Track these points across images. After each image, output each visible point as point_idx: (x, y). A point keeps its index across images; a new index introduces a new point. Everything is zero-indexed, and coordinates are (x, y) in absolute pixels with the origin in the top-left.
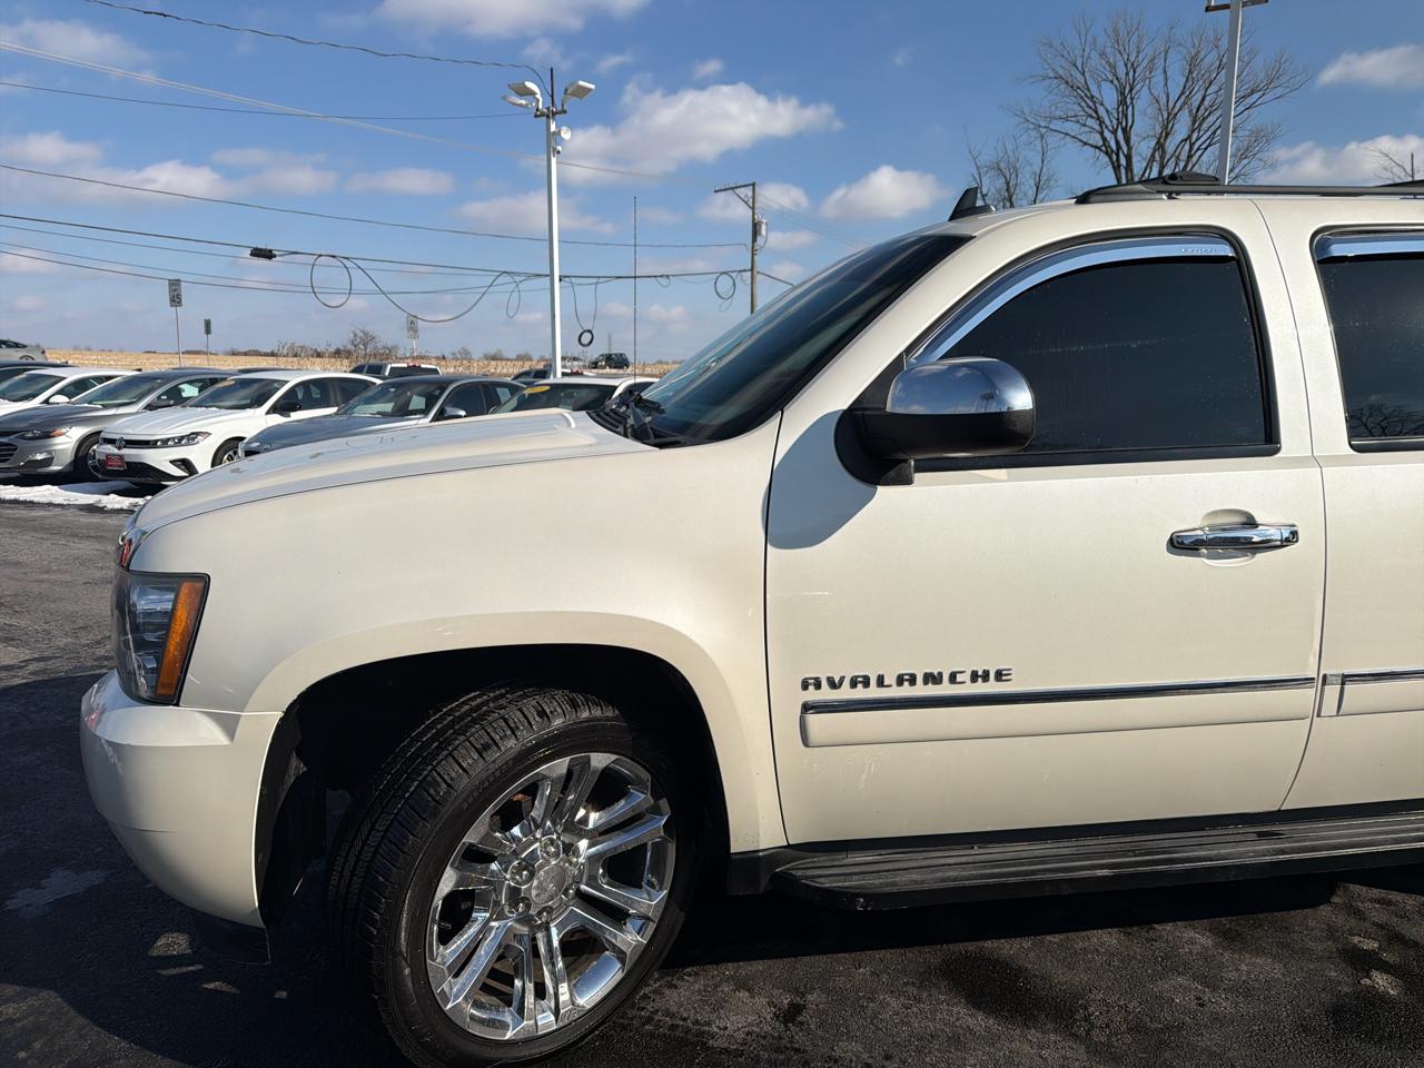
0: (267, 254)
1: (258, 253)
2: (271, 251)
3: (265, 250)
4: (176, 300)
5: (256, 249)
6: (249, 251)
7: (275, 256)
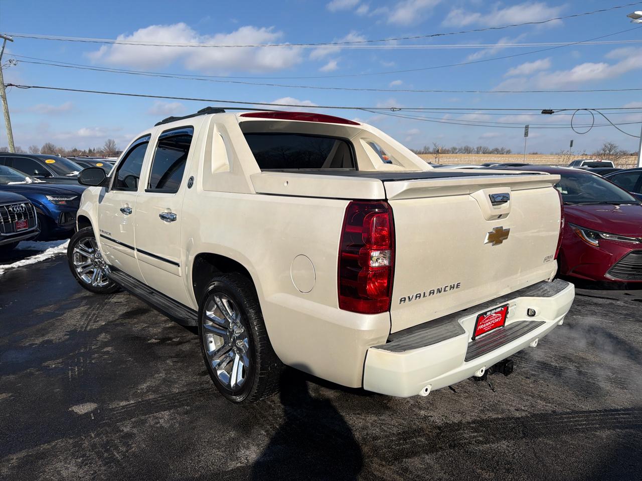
0: (550, 112)
1: (545, 112)
2: (552, 110)
3: (549, 110)
4: (526, 134)
5: (544, 110)
6: (541, 111)
7: (553, 112)
